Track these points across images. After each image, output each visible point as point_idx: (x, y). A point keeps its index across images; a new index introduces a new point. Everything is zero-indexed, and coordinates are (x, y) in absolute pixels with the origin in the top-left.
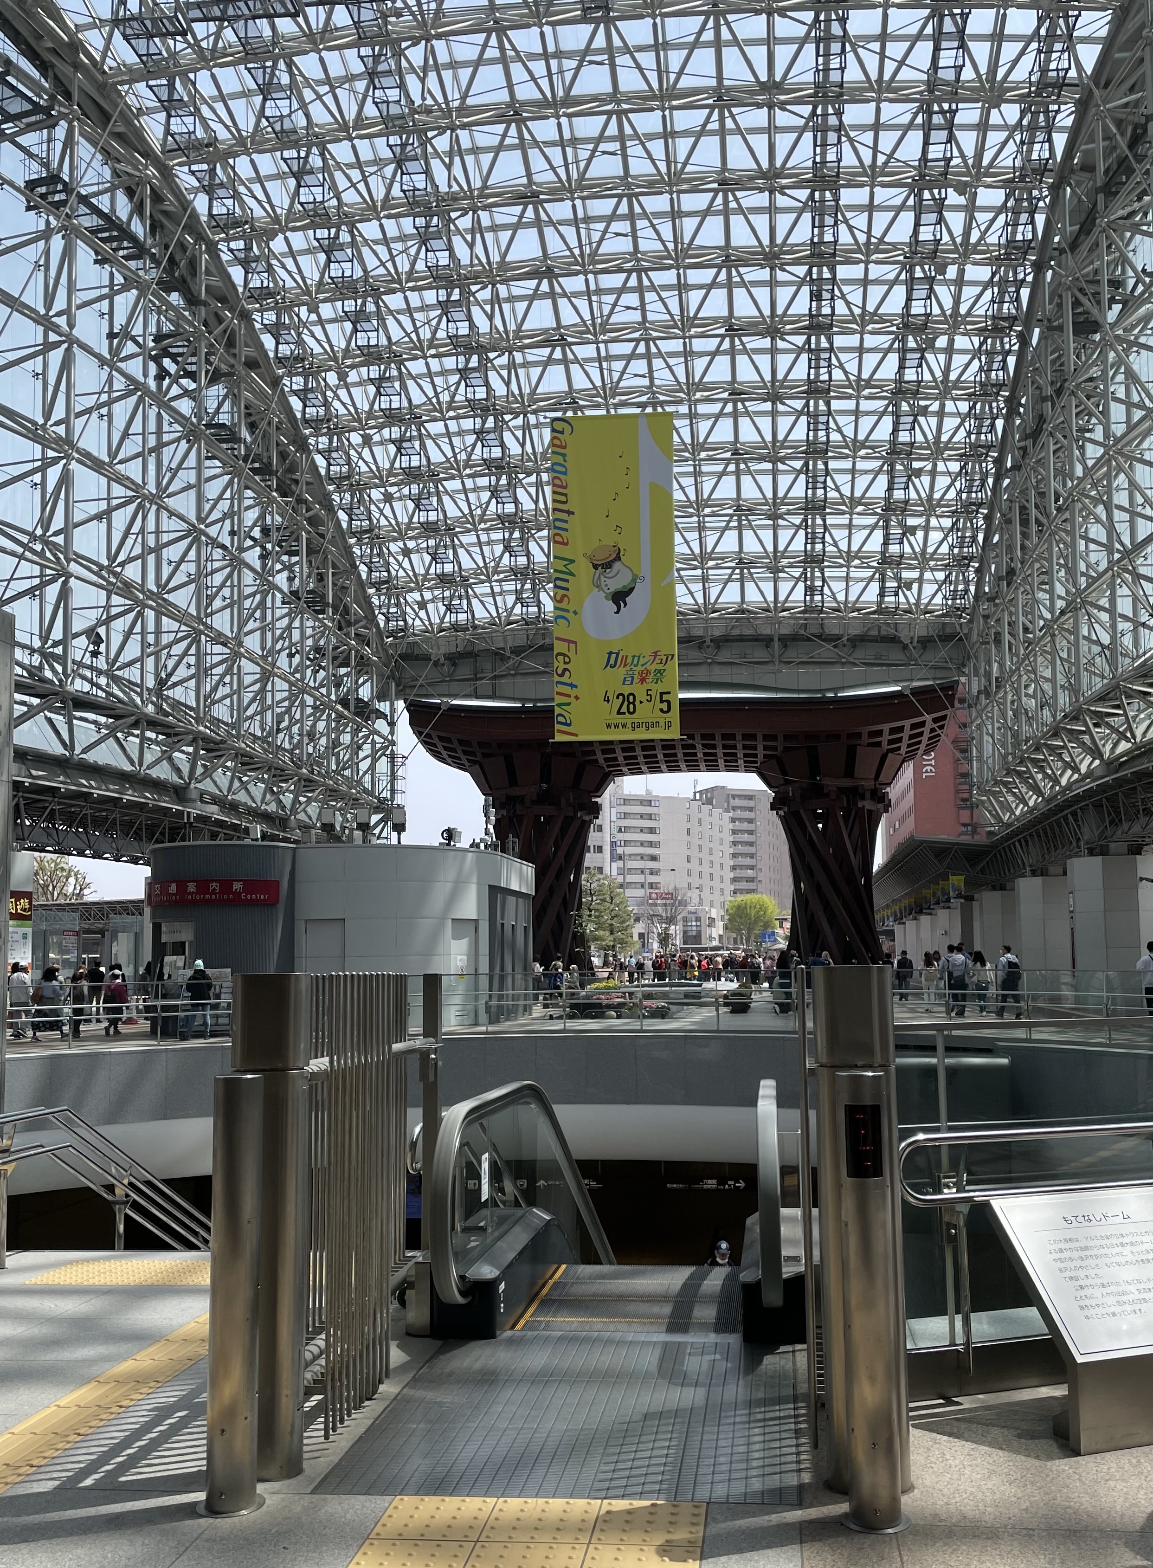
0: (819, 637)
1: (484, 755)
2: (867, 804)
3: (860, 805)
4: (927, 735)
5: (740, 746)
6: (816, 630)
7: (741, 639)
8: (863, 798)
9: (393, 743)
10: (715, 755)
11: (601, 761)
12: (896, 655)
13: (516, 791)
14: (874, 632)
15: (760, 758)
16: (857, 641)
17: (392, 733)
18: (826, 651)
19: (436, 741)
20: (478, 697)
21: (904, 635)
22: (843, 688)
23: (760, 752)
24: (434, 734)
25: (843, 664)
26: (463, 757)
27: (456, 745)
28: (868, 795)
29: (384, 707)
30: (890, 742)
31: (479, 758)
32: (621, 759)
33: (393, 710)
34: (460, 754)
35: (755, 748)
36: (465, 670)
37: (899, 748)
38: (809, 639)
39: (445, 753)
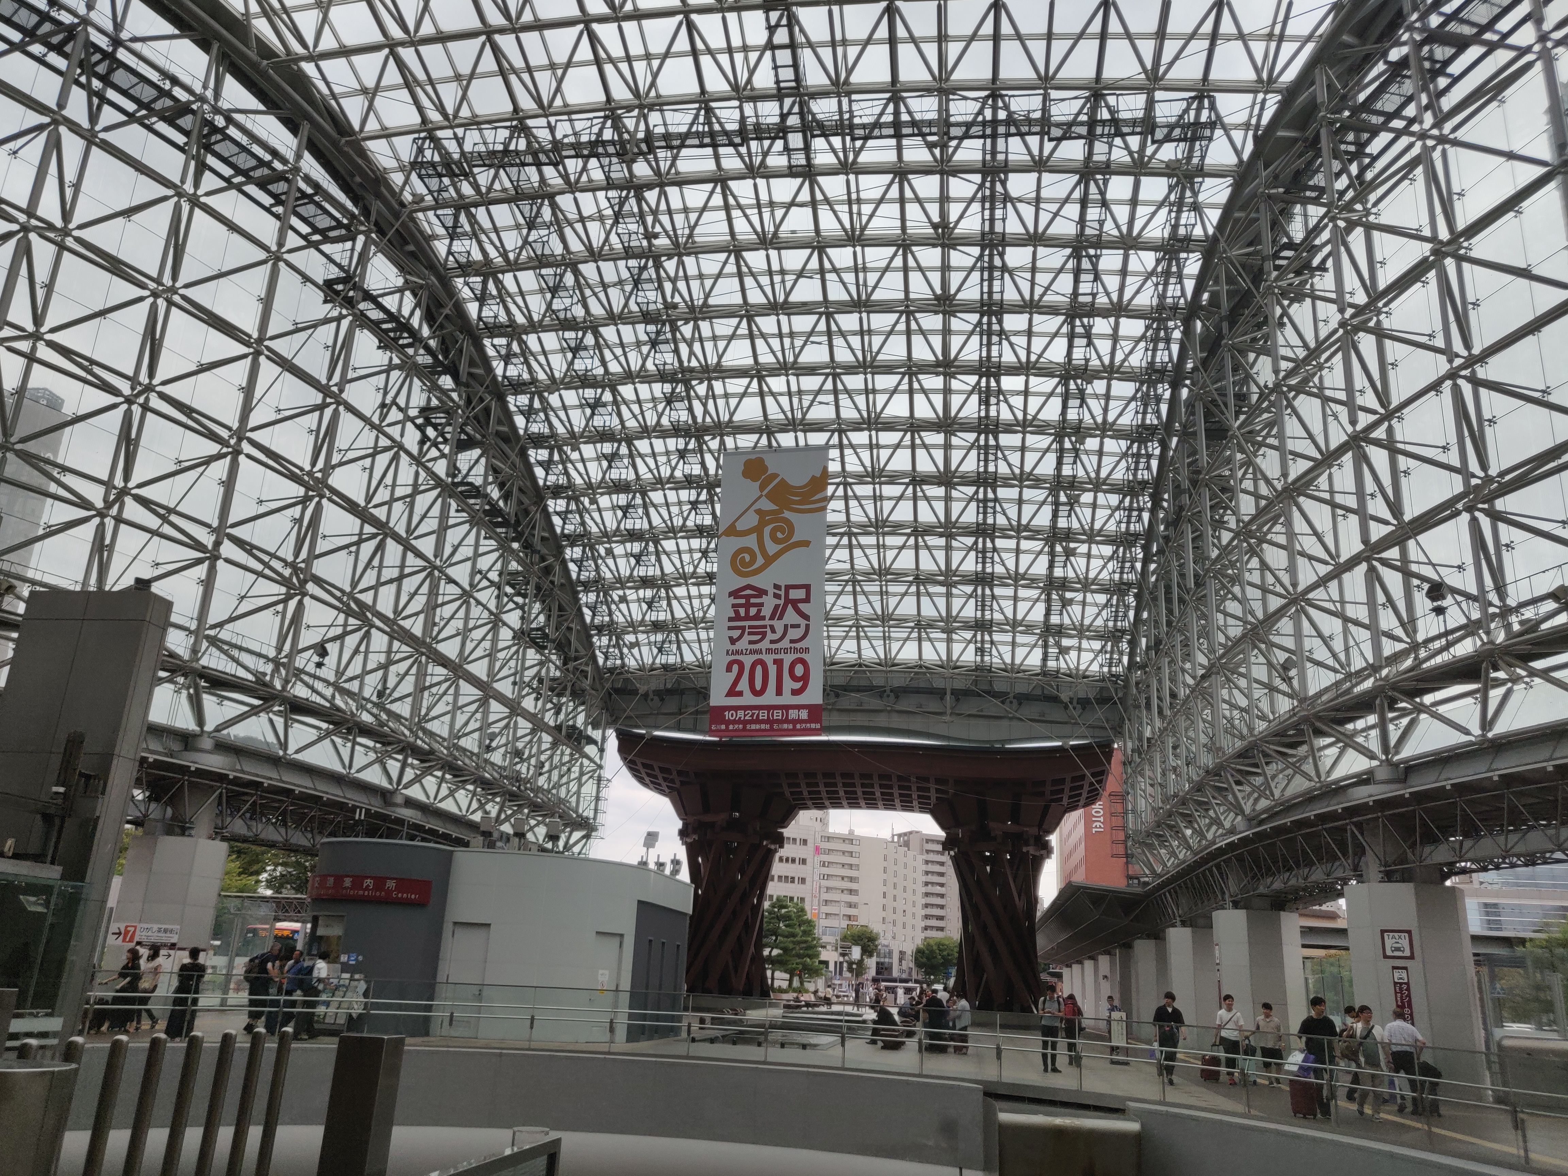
0: (988, 693)
1: (682, 783)
2: (1031, 850)
3: (1025, 850)
4: (1086, 788)
5: (914, 788)
6: (986, 687)
7: (918, 691)
8: (1027, 845)
9: (600, 767)
10: (891, 794)
11: (788, 794)
12: (1056, 714)
13: (708, 818)
14: (1038, 692)
15: (933, 800)
16: (1022, 699)
17: (601, 758)
18: (993, 706)
19: (640, 767)
20: (679, 729)
21: (1064, 696)
22: (1011, 741)
23: (933, 795)
24: (639, 761)
25: (1011, 719)
26: (664, 784)
27: (657, 772)
28: (1032, 841)
29: (597, 735)
30: (1053, 793)
31: (677, 785)
32: (805, 794)
33: (604, 739)
34: (661, 781)
35: (928, 790)
36: (671, 705)
37: (1061, 799)
38: (979, 695)
39: (647, 780)
